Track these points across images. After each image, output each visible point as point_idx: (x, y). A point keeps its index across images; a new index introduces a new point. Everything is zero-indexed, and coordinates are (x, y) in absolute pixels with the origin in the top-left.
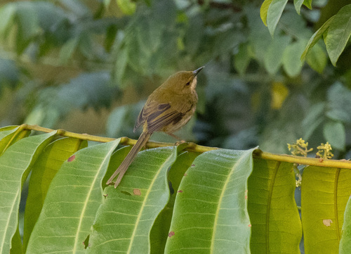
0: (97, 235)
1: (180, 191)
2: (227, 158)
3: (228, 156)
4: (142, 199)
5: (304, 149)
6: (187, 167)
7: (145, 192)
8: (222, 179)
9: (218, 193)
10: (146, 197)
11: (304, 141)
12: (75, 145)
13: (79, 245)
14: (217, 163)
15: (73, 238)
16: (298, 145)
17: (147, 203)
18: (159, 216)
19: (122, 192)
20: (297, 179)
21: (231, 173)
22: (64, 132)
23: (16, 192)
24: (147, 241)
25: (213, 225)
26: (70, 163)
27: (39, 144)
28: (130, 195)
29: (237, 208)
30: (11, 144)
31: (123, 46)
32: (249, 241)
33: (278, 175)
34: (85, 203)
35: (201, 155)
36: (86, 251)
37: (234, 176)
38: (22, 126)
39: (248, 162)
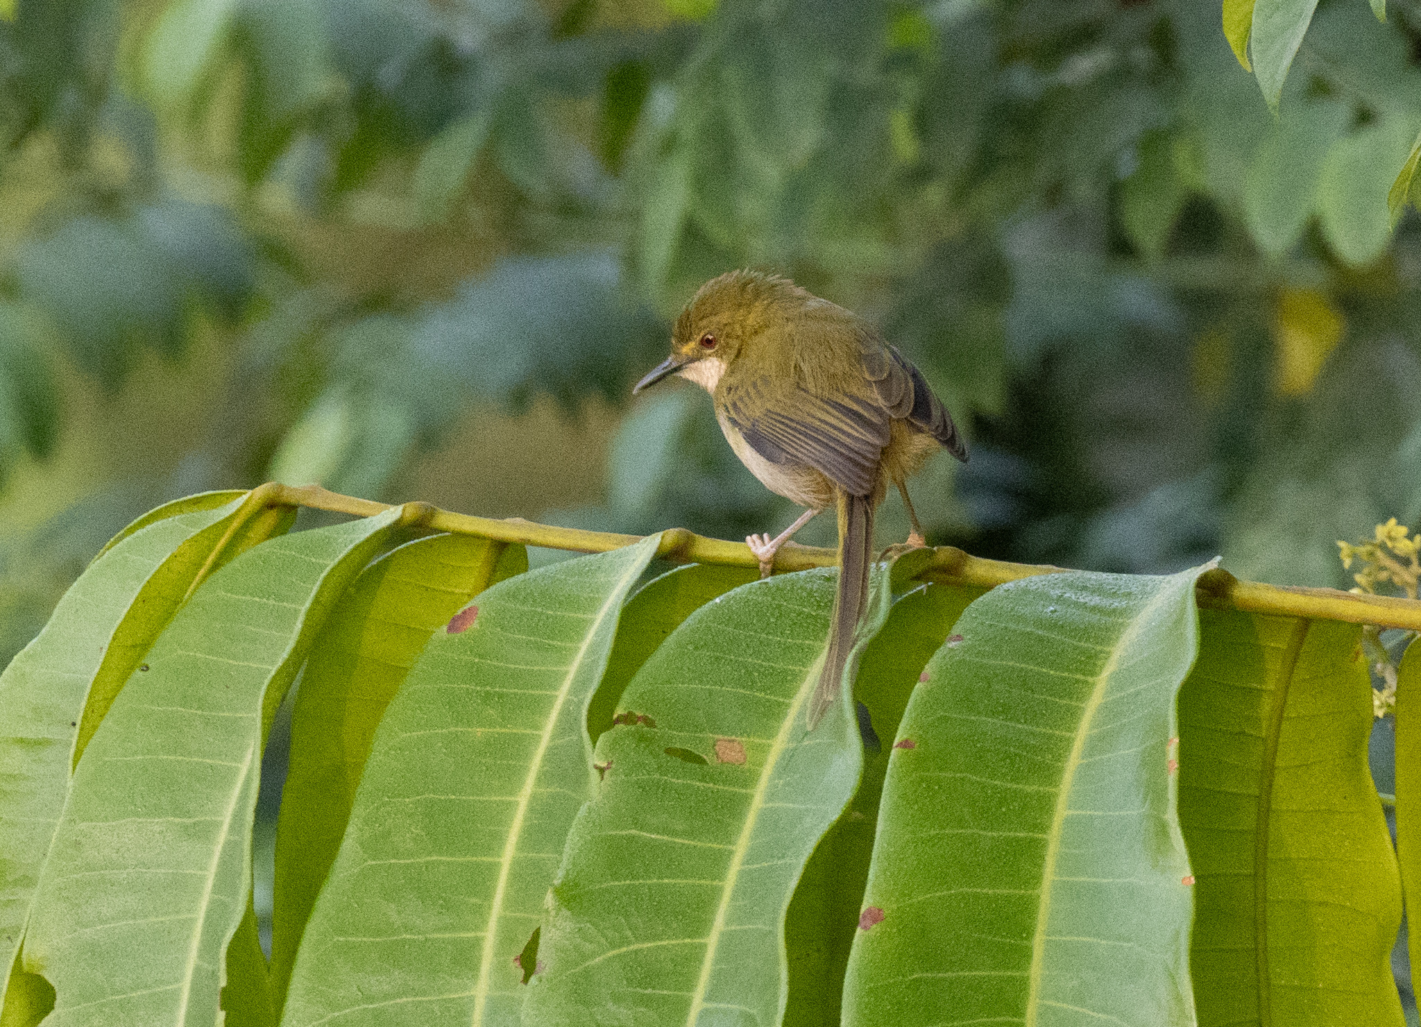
0: (569, 926)
1: (905, 744)
2: (1094, 609)
3: (1096, 600)
4: (749, 780)
5: (1406, 562)
6: (933, 646)
7: (764, 750)
8: (1075, 691)
9: (1059, 749)
10: (767, 772)
11: (1403, 530)
12: (477, 562)
13: (500, 968)
14: (1054, 626)
15: (476, 944)
16: (1383, 546)
17: (771, 796)
18: (819, 848)
19: (669, 751)
20: (1380, 684)
21: (1109, 670)
22: (432, 514)
23: (238, 759)
24: (774, 947)
25: (1036, 879)
26: (457, 636)
27: (332, 564)
28: (701, 761)
29: (1135, 810)
30: (216, 566)
31: (669, 145)
32: (1185, 943)
33: (1301, 673)
34: (523, 800)
35: (987, 597)
36: (527, 994)
37: (1119, 680)
38: (260, 492)
39: (1179, 621)
